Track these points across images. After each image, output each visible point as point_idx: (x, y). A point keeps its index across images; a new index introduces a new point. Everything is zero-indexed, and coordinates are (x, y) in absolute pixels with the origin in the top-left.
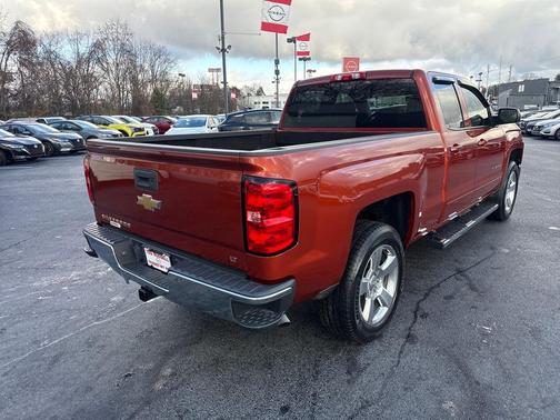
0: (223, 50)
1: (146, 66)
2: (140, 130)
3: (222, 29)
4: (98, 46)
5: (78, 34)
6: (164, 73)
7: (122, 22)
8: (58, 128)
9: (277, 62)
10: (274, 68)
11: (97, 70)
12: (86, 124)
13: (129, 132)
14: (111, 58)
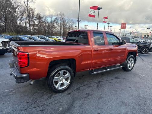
0: (79, 21)
1: (68, 24)
2: (60, 40)
3: (79, 16)
4: (56, 19)
5: (52, 16)
6: (72, 26)
7: (63, 13)
8: (40, 38)
9: (98, 24)
10: (97, 26)
11: (56, 25)
12: (47, 38)
13: (57, 40)
14: (59, 22)
